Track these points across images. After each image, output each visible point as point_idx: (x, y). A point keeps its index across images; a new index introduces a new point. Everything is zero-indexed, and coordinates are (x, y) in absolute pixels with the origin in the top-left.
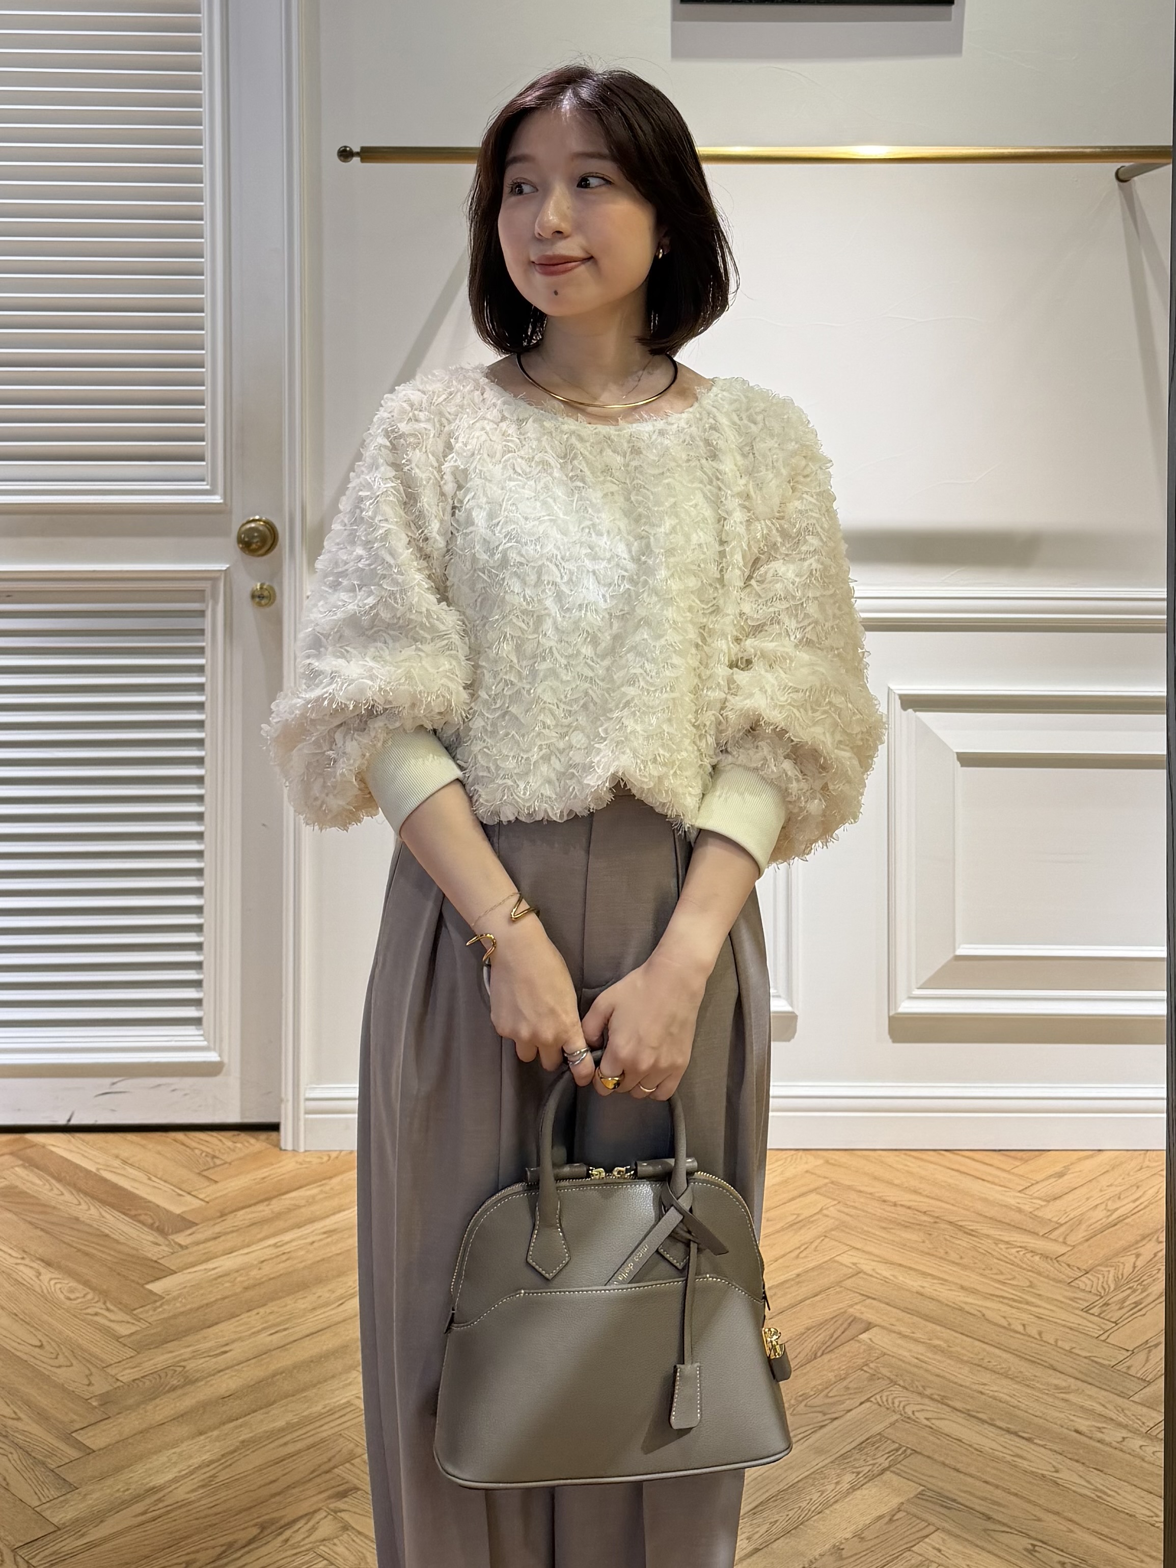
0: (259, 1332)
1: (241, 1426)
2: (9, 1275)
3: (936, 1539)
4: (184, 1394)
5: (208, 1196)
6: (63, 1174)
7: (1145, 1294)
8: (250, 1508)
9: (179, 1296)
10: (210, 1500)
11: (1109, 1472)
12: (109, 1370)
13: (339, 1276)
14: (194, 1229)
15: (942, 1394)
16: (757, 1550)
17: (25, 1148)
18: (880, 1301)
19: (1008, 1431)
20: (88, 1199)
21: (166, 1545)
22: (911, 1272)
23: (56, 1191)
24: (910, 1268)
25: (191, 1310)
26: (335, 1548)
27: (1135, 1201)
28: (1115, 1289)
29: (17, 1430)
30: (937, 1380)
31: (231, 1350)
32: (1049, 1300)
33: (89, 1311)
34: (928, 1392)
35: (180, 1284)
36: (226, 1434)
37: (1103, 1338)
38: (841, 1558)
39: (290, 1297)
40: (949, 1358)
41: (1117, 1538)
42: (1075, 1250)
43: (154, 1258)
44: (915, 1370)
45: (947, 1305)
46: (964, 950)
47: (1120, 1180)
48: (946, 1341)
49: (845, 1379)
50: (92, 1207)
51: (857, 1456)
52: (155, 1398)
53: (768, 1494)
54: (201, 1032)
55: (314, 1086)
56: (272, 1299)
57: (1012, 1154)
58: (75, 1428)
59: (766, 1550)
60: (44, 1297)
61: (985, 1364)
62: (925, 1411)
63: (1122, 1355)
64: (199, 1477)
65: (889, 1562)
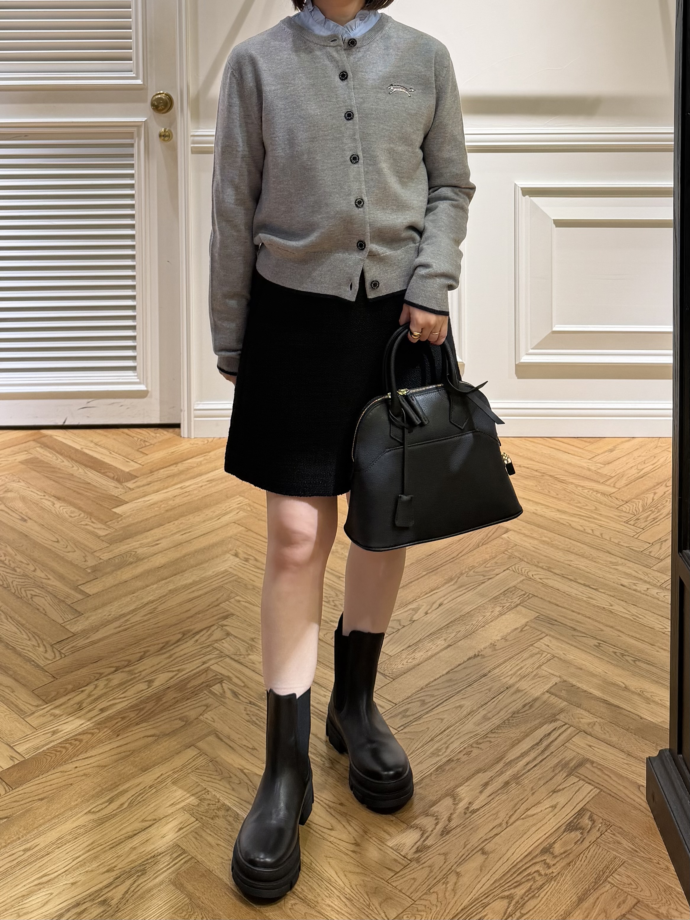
0: (176, 533)
1: (169, 582)
2: (37, 504)
3: (546, 640)
4: (137, 566)
5: (143, 462)
6: (63, 451)
7: (659, 514)
8: (176, 624)
9: (131, 514)
10: (154, 620)
11: (639, 606)
12: (95, 554)
13: (217, 504)
14: (136, 479)
15: (548, 565)
16: (449, 646)
17: (41, 438)
19: (584, 585)
20: (77, 464)
21: (133, 643)
22: (531, 502)
23: (59, 460)
24: (529, 500)
25: (137, 523)
26: (223, 644)
27: (653, 465)
28: (642, 511)
29: (49, 585)
30: (546, 558)
31: (160, 543)
32: (607, 516)
33: (83, 523)
34: (541, 565)
35: (131, 509)
36: (162, 587)
37: (636, 537)
38: (496, 650)
39: (192, 515)
40: (552, 547)
41: (644, 639)
42: (620, 490)
43: (116, 495)
44: (533, 553)
45: (550, 519)
46: (557, 328)
47: (644, 453)
48: (550, 538)
49: (494, 558)
50: (80, 469)
51: (503, 598)
52: (121, 568)
53: (455, 617)
54: (136, 374)
55: (199, 403)
56: (182, 516)
57: (584, 439)
58: (79, 584)
59: (455, 645)
60: (57, 516)
61: (571, 550)
62: (538, 574)
63: (647, 546)
64: (148, 608)
65: (521, 652)
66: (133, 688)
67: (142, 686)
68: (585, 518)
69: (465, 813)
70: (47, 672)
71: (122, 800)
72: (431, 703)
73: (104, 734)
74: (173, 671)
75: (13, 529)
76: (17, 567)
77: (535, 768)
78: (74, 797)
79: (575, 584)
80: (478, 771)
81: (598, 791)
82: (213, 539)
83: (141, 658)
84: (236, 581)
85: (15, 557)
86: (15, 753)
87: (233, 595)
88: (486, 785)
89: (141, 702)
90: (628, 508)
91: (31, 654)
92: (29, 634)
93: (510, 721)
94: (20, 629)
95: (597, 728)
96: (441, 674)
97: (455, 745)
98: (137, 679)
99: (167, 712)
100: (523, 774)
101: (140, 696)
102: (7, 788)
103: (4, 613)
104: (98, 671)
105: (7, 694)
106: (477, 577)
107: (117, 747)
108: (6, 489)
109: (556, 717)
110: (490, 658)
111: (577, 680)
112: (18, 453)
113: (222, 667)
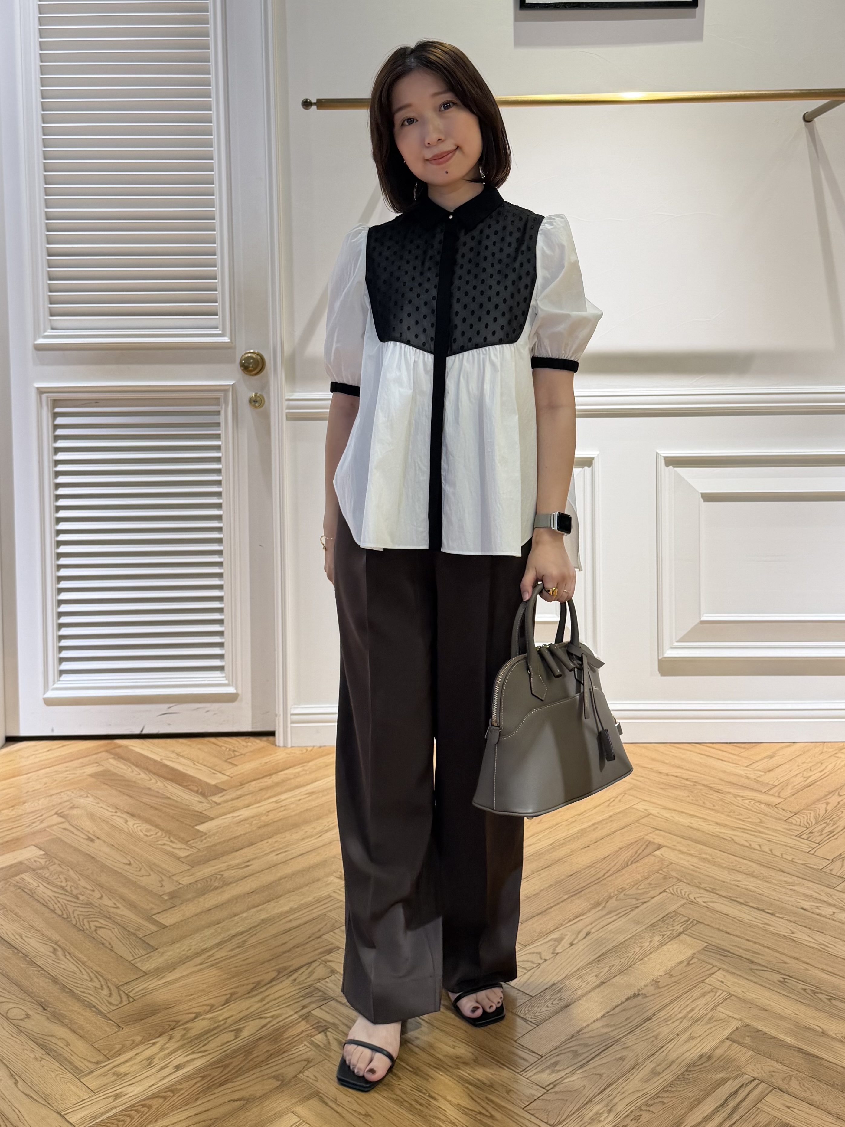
0: (270, 853)
1: (261, 910)
2: (107, 822)
3: (719, 975)
4: (224, 891)
5: (232, 773)
6: (139, 763)
7: (835, 827)
8: (269, 960)
9: (217, 832)
10: (243, 955)
11: (826, 933)
12: (174, 878)
13: (318, 819)
14: (224, 793)
15: (712, 887)
16: (603, 983)
17: (115, 748)
18: (664, 831)
19: (758, 909)
20: (156, 777)
21: (217, 983)
22: (684, 815)
23: (135, 772)
24: (682, 812)
25: (224, 841)
26: (327, 984)
27: (821, 772)
28: (816, 823)
29: (117, 914)
30: (708, 879)
31: (251, 865)
32: (774, 830)
33: (159, 842)
34: (703, 886)
35: (217, 826)
36: (252, 915)
37: (812, 852)
38: (659, 988)
39: (288, 832)
40: (714, 865)
41: (838, 973)
42: (786, 801)
43: (200, 811)
44: (693, 873)
45: (708, 834)
46: (706, 617)
47: (809, 760)
48: (711, 855)
49: (647, 878)
50: (159, 782)
51: (662, 925)
52: (204, 894)
53: (606, 949)
54: (224, 675)
55: (296, 706)
56: (277, 834)
57: (738, 745)
58: (154, 913)
59: (608, 983)
60: (131, 835)
61: (738, 869)
62: (702, 898)
63: (825, 863)
64: (236, 941)
65: (690, 990)
66: (217, 1039)
67: (228, 1036)
68: (749, 832)
70: (111, 1020)
72: (585, 1055)
73: (180, 1098)
74: (266, 1018)
75: (76, 850)
76: (80, 894)
79: (746, 907)
82: (314, 859)
83: (227, 1002)
85: (79, 882)
86: (67, 1123)
87: (337, 925)
89: (226, 1056)
90: (798, 820)
91: (92, 998)
92: (91, 974)
93: (685, 1076)
94: (81, 968)
95: (794, 1084)
96: (595, 1018)
97: (620, 1108)
98: (222, 1028)
99: (259, 1069)
101: (225, 1049)
103: (62, 949)
104: (172, 1019)
105: (59, 1048)
106: (628, 900)
107: (196, 1115)
108: (71, 805)
109: (743, 1070)
110: (652, 998)
111: (762, 1023)
112: (88, 765)
113: (325, 1011)
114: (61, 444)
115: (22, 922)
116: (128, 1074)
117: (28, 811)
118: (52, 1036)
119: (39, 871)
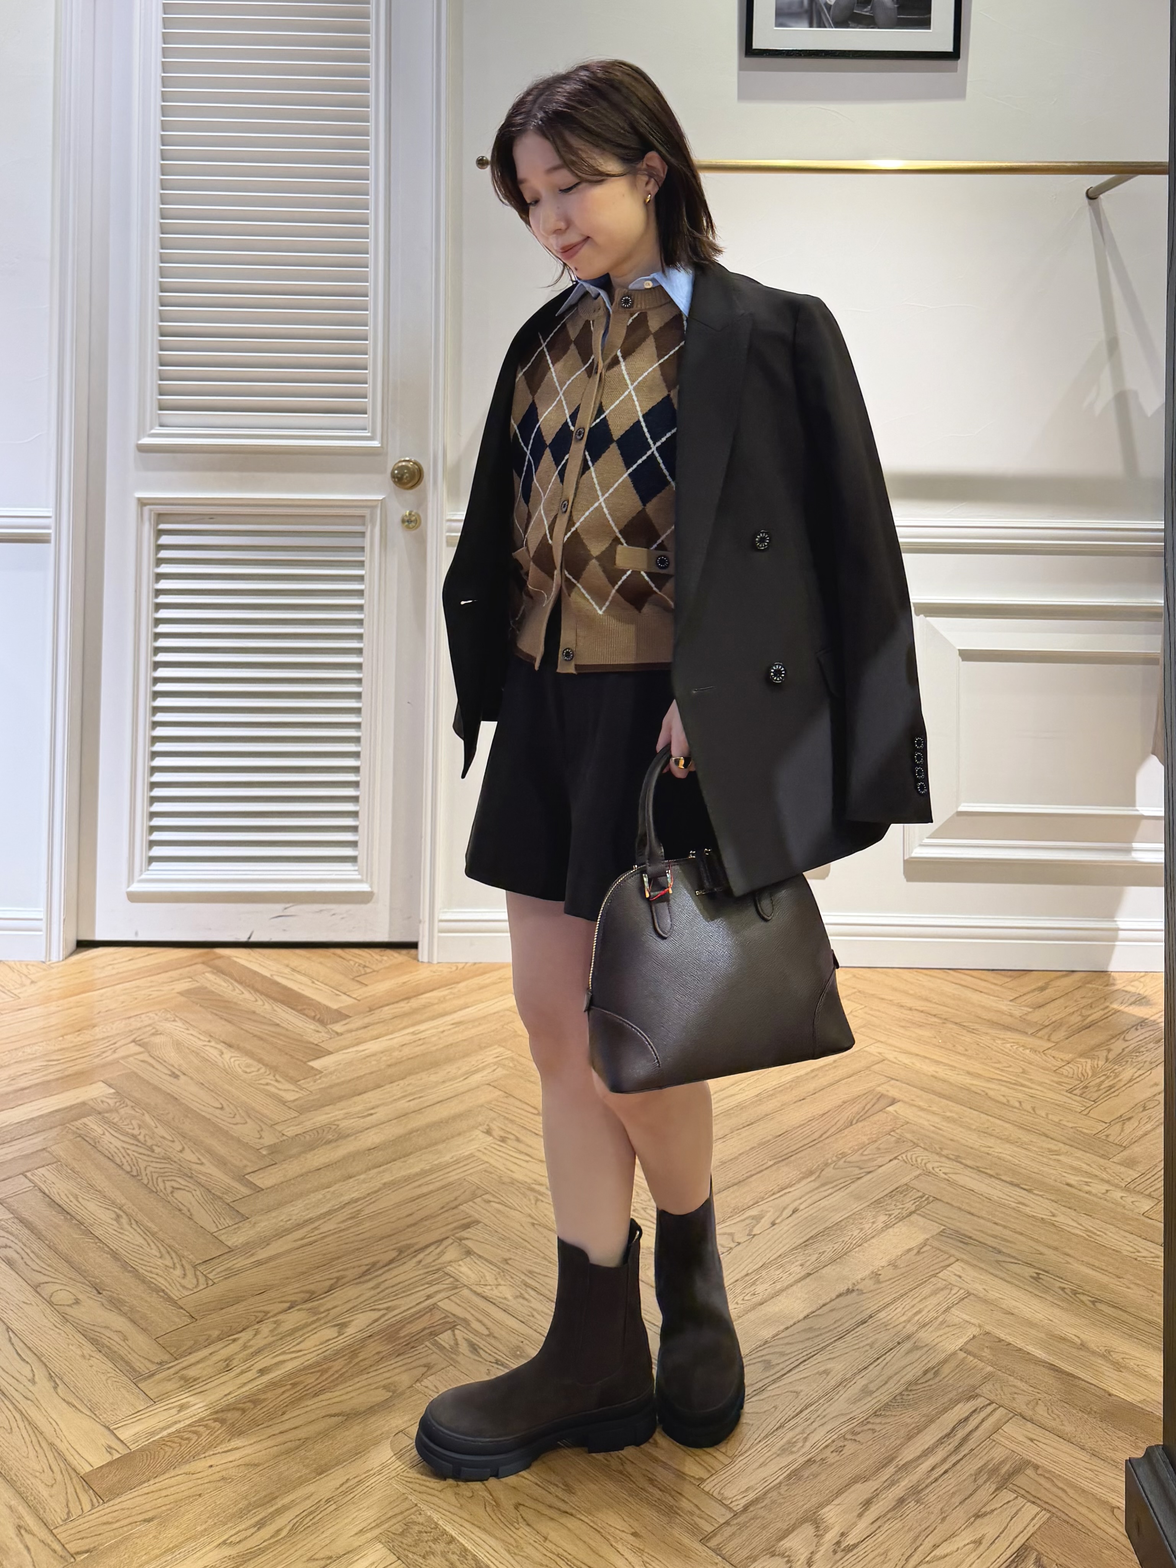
0: (399, 1099)
2: (197, 1054)
3: (957, 1268)
4: (338, 1146)
5: (360, 995)
7: (1116, 1080)
8: (390, 1236)
9: (336, 1070)
10: (356, 1229)
11: (1096, 1216)
12: (276, 1127)
13: (464, 1057)
14: (348, 1020)
15: (956, 1154)
16: (809, 1274)
17: (214, 959)
18: (901, 1081)
19: (1012, 1184)
20: (263, 997)
21: (320, 1264)
22: (927, 1061)
23: (237, 991)
24: (926, 1058)
25: (343, 1083)
26: (459, 1268)
28: (1093, 1075)
29: (201, 1173)
30: (951, 1143)
31: (376, 1113)
32: (1041, 1084)
33: (262, 1082)
34: (945, 1152)
35: (337, 1062)
36: (371, 1178)
37: (1085, 1113)
38: (879, 1282)
39: (426, 1072)
40: (961, 1126)
41: (1106, 1268)
42: (1059, 1045)
43: (316, 1042)
44: (933, 1135)
45: (956, 1086)
46: (965, 807)
47: (1090, 994)
48: (958, 1113)
49: (876, 1141)
50: (266, 1004)
51: (889, 1202)
52: (313, 1149)
53: (817, 1230)
54: (356, 868)
55: (445, 910)
56: (411, 1074)
57: (1003, 972)
58: (248, 1172)
59: (816, 1274)
60: (226, 1070)
61: (989, 1131)
62: (942, 1167)
63: (1102, 1126)
64: (348, 1211)
65: (919, 1285)
66: (315, 1336)
67: (330, 1333)
69: (835, 1552)
70: (182, 1308)
71: (281, 1521)
72: (781, 1366)
73: (262, 1411)
74: (379, 1310)
75: (156, 1088)
76: (156, 1145)
77: (946, 1476)
78: (203, 1517)
79: (997, 1181)
80: (856, 1480)
81: (1048, 1515)
82: (454, 1108)
83: (331, 1289)
84: (485, 1171)
85: (156, 1130)
86: (116, 1441)
87: (479, 1192)
88: (867, 1504)
89: (326, 1359)
90: (1071, 1071)
91: (160, 1279)
92: (162, 1249)
93: (904, 1397)
94: (149, 1241)
95: (1041, 1410)
96: (795, 1320)
97: (819, 1436)
98: (322, 1322)
99: (366, 1376)
100: (927, 1486)
101: (325, 1349)
102: (95, 1500)
103: (127, 1215)
104: (261, 1308)
105: (115, 1343)
106: (849, 1169)
107: (281, 1433)
108: (154, 1031)
109: (977, 1391)
110: (869, 1295)
111: (1007, 1331)
112: (178, 980)
113: (456, 1303)
114: (164, 569)
115: (79, 1180)
116: (199, 1378)
117: (99, 1036)
118: (106, 1327)
119: (106, 1115)
